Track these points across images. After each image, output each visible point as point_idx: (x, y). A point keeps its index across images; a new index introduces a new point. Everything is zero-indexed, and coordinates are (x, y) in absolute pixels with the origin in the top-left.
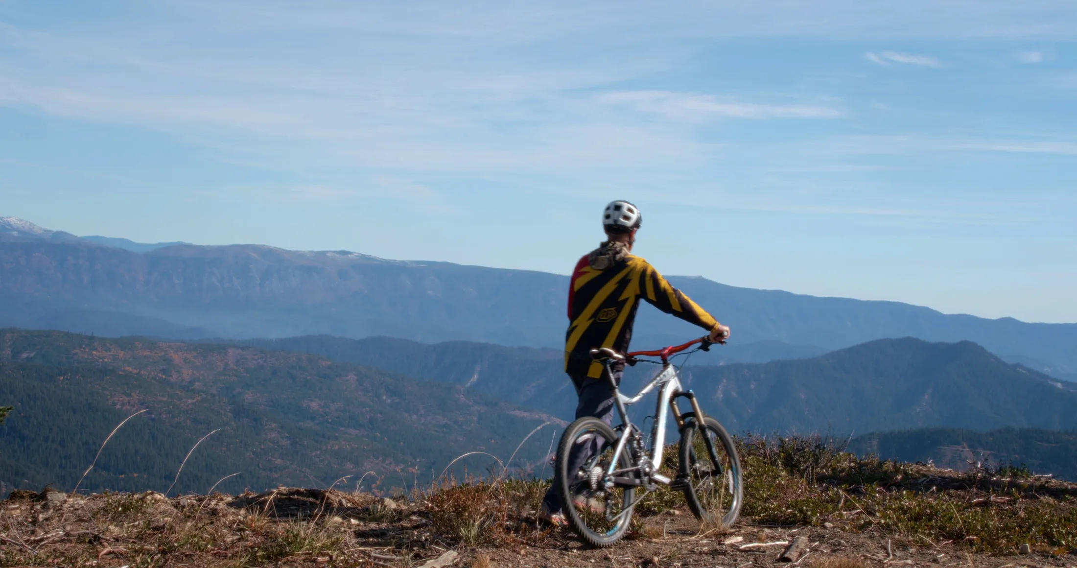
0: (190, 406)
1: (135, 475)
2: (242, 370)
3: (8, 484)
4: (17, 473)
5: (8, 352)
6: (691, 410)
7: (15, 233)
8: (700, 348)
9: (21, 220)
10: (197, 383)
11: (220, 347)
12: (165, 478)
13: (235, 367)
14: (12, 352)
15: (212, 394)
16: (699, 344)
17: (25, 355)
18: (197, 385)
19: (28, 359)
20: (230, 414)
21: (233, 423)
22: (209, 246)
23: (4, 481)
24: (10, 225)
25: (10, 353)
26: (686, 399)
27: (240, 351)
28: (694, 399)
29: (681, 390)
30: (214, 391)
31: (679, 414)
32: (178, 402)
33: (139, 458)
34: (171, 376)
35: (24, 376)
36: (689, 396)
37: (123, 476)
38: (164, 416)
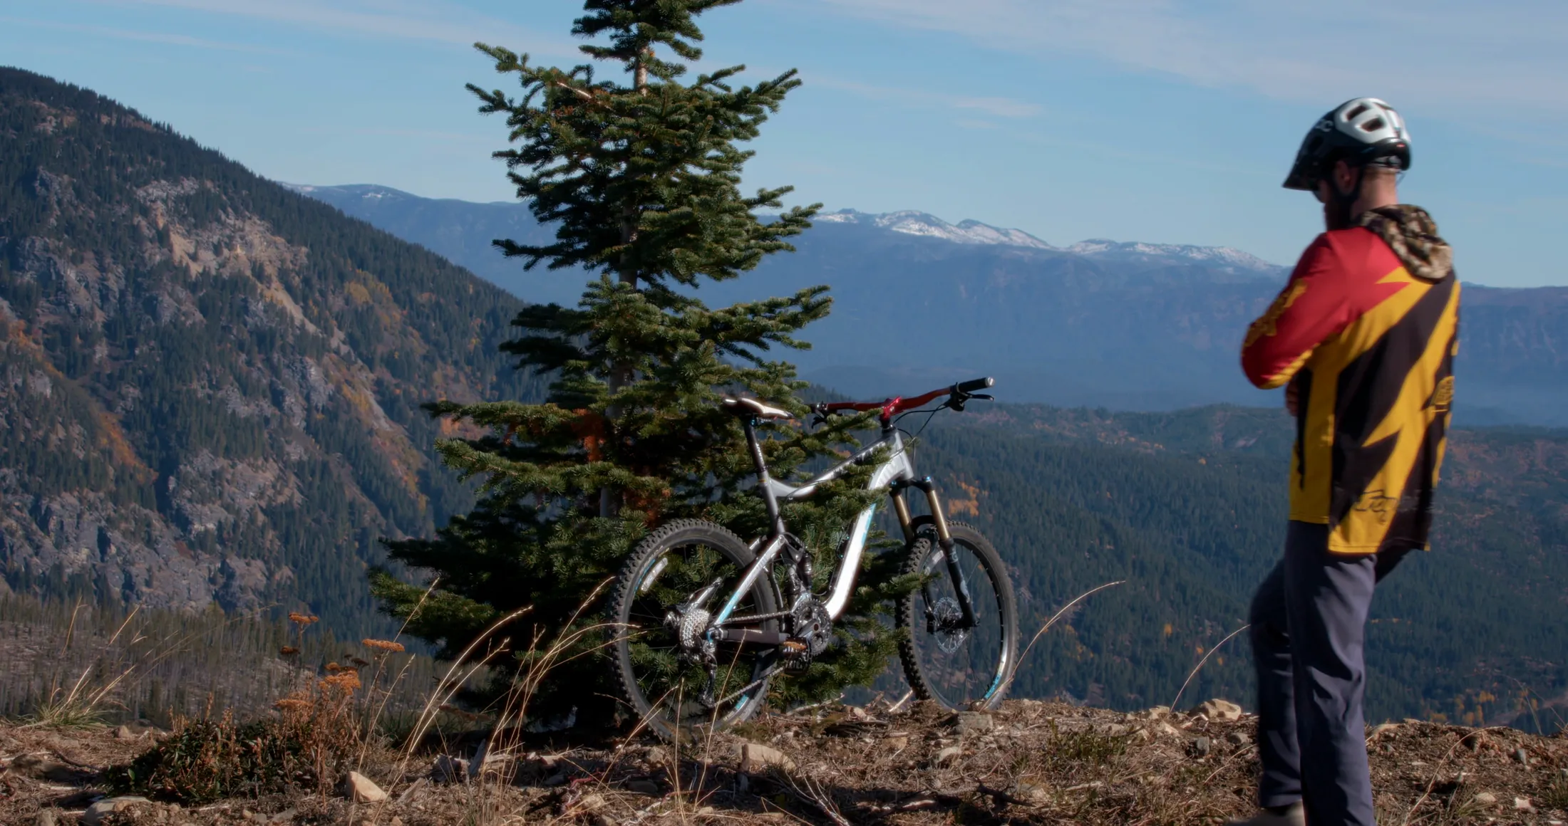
0: (1477, 523)
1: (1395, 620)
2: (1556, 473)
3: (1214, 623)
4: (1227, 609)
5: (1217, 438)
6: (927, 512)
7: (1230, 270)
8: (947, 404)
9: (1238, 252)
10: (1488, 491)
11: (1523, 438)
12: (1439, 626)
13: (1546, 469)
14: (1223, 437)
15: (1510, 507)
16: (947, 397)
17: (1241, 443)
18: (1489, 493)
19: (1244, 447)
20: (1536, 537)
21: (1540, 551)
22: (1508, 290)
23: (1208, 619)
24: (1223, 258)
25: (1220, 438)
26: (920, 493)
27: (1552, 445)
28: (934, 493)
29: (910, 475)
30: (1512, 502)
31: (907, 520)
32: (1459, 517)
33: (1400, 596)
34: (1450, 479)
35: (1239, 473)
36: (926, 488)
37: (1377, 621)
38: (1439, 537)
